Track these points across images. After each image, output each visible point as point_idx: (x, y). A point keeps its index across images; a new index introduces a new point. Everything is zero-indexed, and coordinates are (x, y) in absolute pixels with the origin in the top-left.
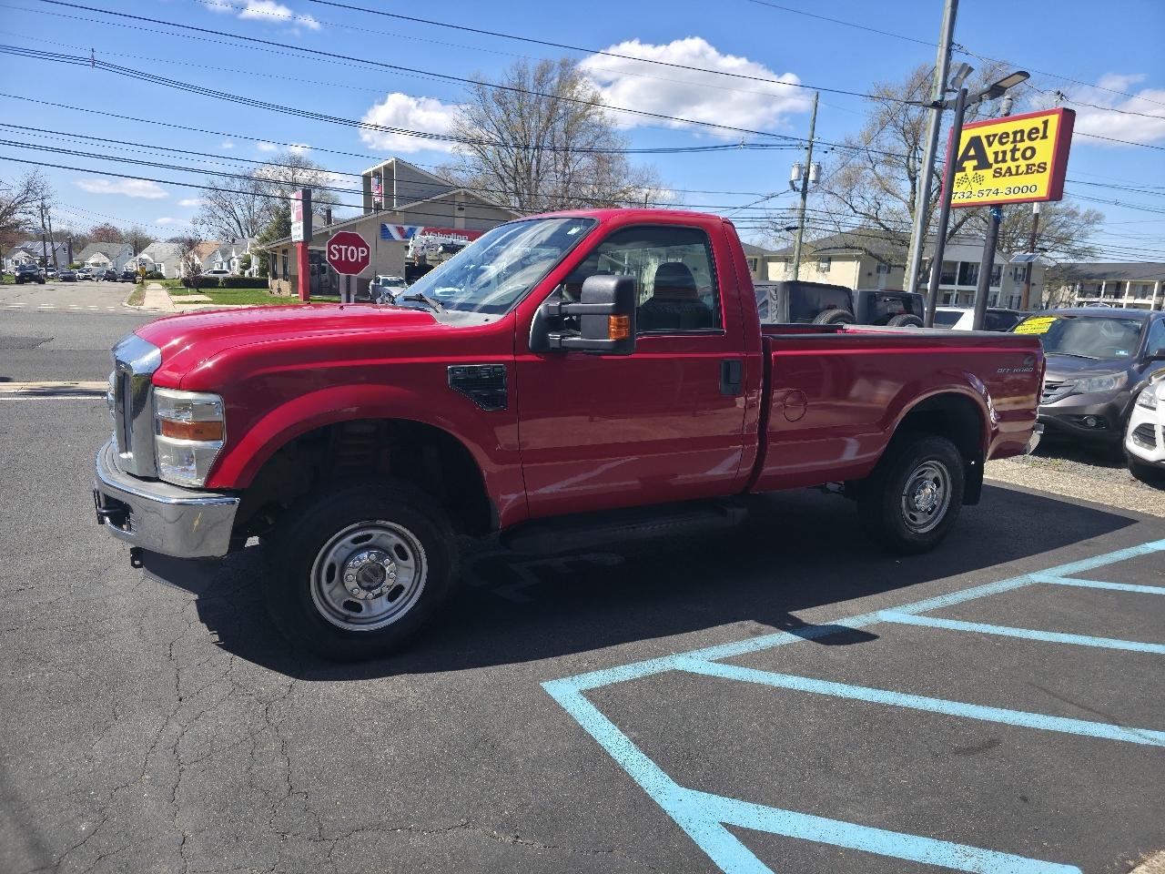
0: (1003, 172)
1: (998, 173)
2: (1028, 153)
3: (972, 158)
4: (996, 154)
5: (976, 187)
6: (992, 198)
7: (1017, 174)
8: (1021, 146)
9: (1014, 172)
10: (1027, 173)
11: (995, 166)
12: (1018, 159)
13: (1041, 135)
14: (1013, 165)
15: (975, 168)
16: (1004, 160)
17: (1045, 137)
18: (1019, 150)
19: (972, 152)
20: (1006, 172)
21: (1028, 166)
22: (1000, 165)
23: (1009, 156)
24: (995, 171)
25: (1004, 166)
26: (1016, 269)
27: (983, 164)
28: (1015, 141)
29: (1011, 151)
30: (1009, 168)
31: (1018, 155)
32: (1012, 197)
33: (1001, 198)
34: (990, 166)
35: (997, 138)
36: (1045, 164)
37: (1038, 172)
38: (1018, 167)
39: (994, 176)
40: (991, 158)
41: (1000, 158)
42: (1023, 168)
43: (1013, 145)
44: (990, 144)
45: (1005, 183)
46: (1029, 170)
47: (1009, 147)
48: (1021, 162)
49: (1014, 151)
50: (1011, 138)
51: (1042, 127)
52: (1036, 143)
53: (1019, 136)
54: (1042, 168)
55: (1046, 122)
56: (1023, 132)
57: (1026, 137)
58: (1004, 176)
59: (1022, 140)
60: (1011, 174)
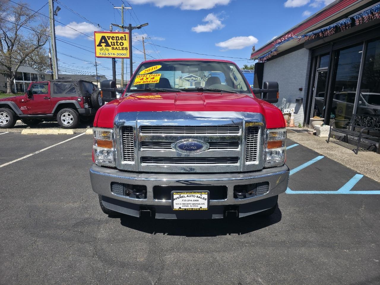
0: (115, 48)
1: (113, 49)
2: (122, 44)
3: (103, 43)
4: (111, 42)
5: (107, 52)
6: (113, 56)
7: (119, 50)
8: (120, 41)
9: (118, 49)
11: (112, 46)
12: (119, 45)
14: (118, 47)
15: (105, 46)
16: (114, 45)
17: (125, 40)
18: (118, 42)
19: (103, 41)
20: (116, 49)
21: (122, 48)
22: (113, 46)
23: (116, 44)
24: (112, 47)
25: (115, 47)
27: (108, 45)
28: (116, 40)
29: (116, 42)
30: (116, 47)
31: (118, 44)
32: (119, 56)
33: (115, 56)
34: (110, 46)
35: (111, 38)
36: (127, 48)
37: (125, 50)
38: (119, 47)
39: (112, 49)
40: (110, 44)
41: (113, 44)
42: (121, 48)
43: (116, 41)
44: (109, 39)
45: (116, 52)
46: (123, 49)
47: (115, 41)
48: (120, 46)
49: (117, 42)
50: (115, 39)
51: (124, 37)
52: (123, 41)
53: (118, 38)
54: (126, 49)
55: (125, 36)
56: (118, 37)
57: (120, 39)
58: (115, 50)
59: (119, 40)
60: (117, 50)
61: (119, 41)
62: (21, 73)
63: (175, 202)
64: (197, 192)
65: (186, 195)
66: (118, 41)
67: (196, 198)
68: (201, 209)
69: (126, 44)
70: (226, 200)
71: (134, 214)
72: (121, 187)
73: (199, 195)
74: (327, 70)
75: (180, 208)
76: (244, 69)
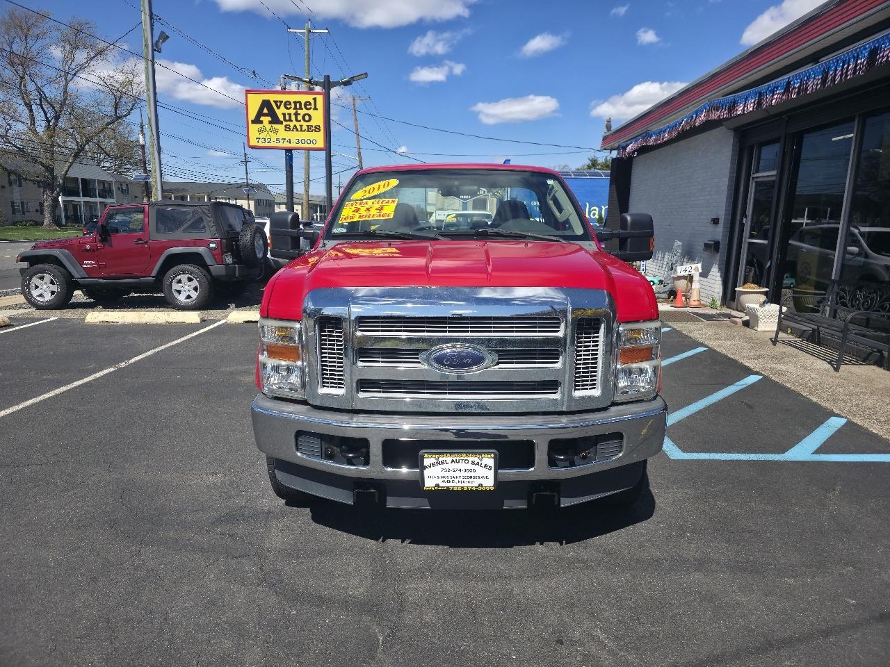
0: (292, 128)
1: (287, 128)
2: (307, 118)
3: (265, 115)
4: (284, 114)
5: (274, 137)
6: (286, 145)
7: (301, 130)
9: (299, 129)
10: (308, 131)
11: (285, 123)
12: (300, 121)
13: (313, 106)
14: (298, 124)
15: (270, 123)
16: (290, 120)
17: (315, 109)
18: (300, 114)
19: (265, 111)
21: (308, 126)
22: (288, 123)
23: (293, 117)
24: (285, 126)
25: (292, 124)
26: (121, 185)
27: (275, 120)
28: (295, 108)
29: (294, 114)
30: (295, 126)
31: (300, 118)
32: (300, 145)
33: (293, 145)
34: (281, 123)
35: (283, 104)
36: (319, 126)
37: (315, 131)
38: (301, 126)
39: (286, 130)
40: (281, 118)
41: (287, 118)
42: (305, 127)
43: (295, 111)
44: (278, 107)
45: (294, 136)
46: (309, 129)
47: (292, 111)
48: (302, 123)
49: (296, 114)
50: (293, 106)
51: (312, 102)
52: (311, 112)
53: (298, 105)
54: (317, 129)
55: (315, 99)
56: (300, 103)
57: (303, 107)
58: (293, 131)
59: (301, 108)
60: (297, 130)
61: (302, 112)
62: (76, 180)
63: (427, 473)
65: (449, 459)
66: (299, 111)
67: (470, 466)
68: (480, 489)
69: (318, 118)
70: (532, 469)
71: (344, 497)
72: (316, 442)
73: (476, 460)
74: (774, 178)
75: (438, 485)
76: (589, 167)
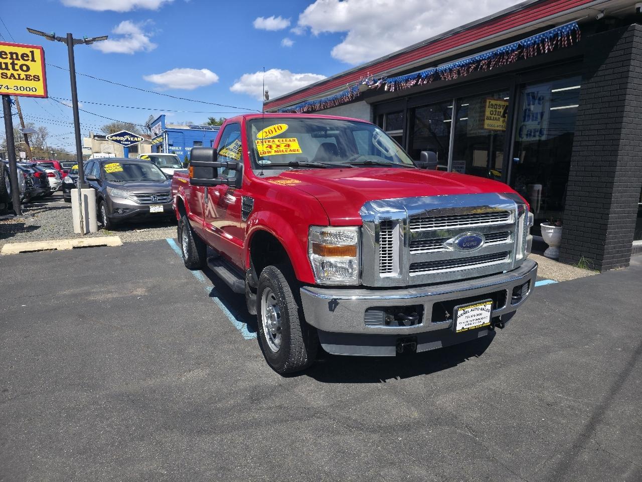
0: (9, 76)
1: (4, 76)
2: (25, 68)
6: (4, 91)
7: (19, 78)
8: (21, 62)
9: (17, 77)
10: (27, 79)
12: (18, 70)
13: (30, 58)
14: (15, 73)
16: (7, 68)
17: (33, 60)
18: (17, 64)
20: (11, 76)
21: (26, 75)
22: (5, 71)
23: (10, 67)
25: (9, 73)
28: (12, 59)
29: (11, 64)
30: (12, 74)
32: (19, 92)
33: (10, 91)
36: (38, 76)
37: (34, 80)
38: (19, 75)
39: (2, 77)
41: (4, 66)
42: (23, 76)
43: (11, 61)
45: (12, 83)
46: (28, 78)
47: (9, 61)
48: (20, 72)
49: (13, 64)
50: (9, 56)
51: (30, 54)
52: (29, 63)
53: (14, 56)
54: (36, 78)
55: (32, 52)
56: (17, 54)
57: (20, 57)
58: (10, 78)
59: (17, 59)
60: (15, 78)
63: (459, 320)
64: (479, 303)
66: (16, 62)
68: (484, 325)
69: (36, 68)
70: (505, 307)
72: (381, 314)
73: (483, 307)
75: (463, 328)
